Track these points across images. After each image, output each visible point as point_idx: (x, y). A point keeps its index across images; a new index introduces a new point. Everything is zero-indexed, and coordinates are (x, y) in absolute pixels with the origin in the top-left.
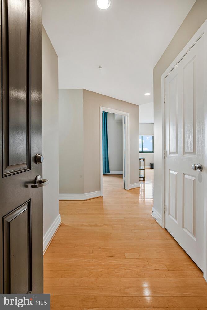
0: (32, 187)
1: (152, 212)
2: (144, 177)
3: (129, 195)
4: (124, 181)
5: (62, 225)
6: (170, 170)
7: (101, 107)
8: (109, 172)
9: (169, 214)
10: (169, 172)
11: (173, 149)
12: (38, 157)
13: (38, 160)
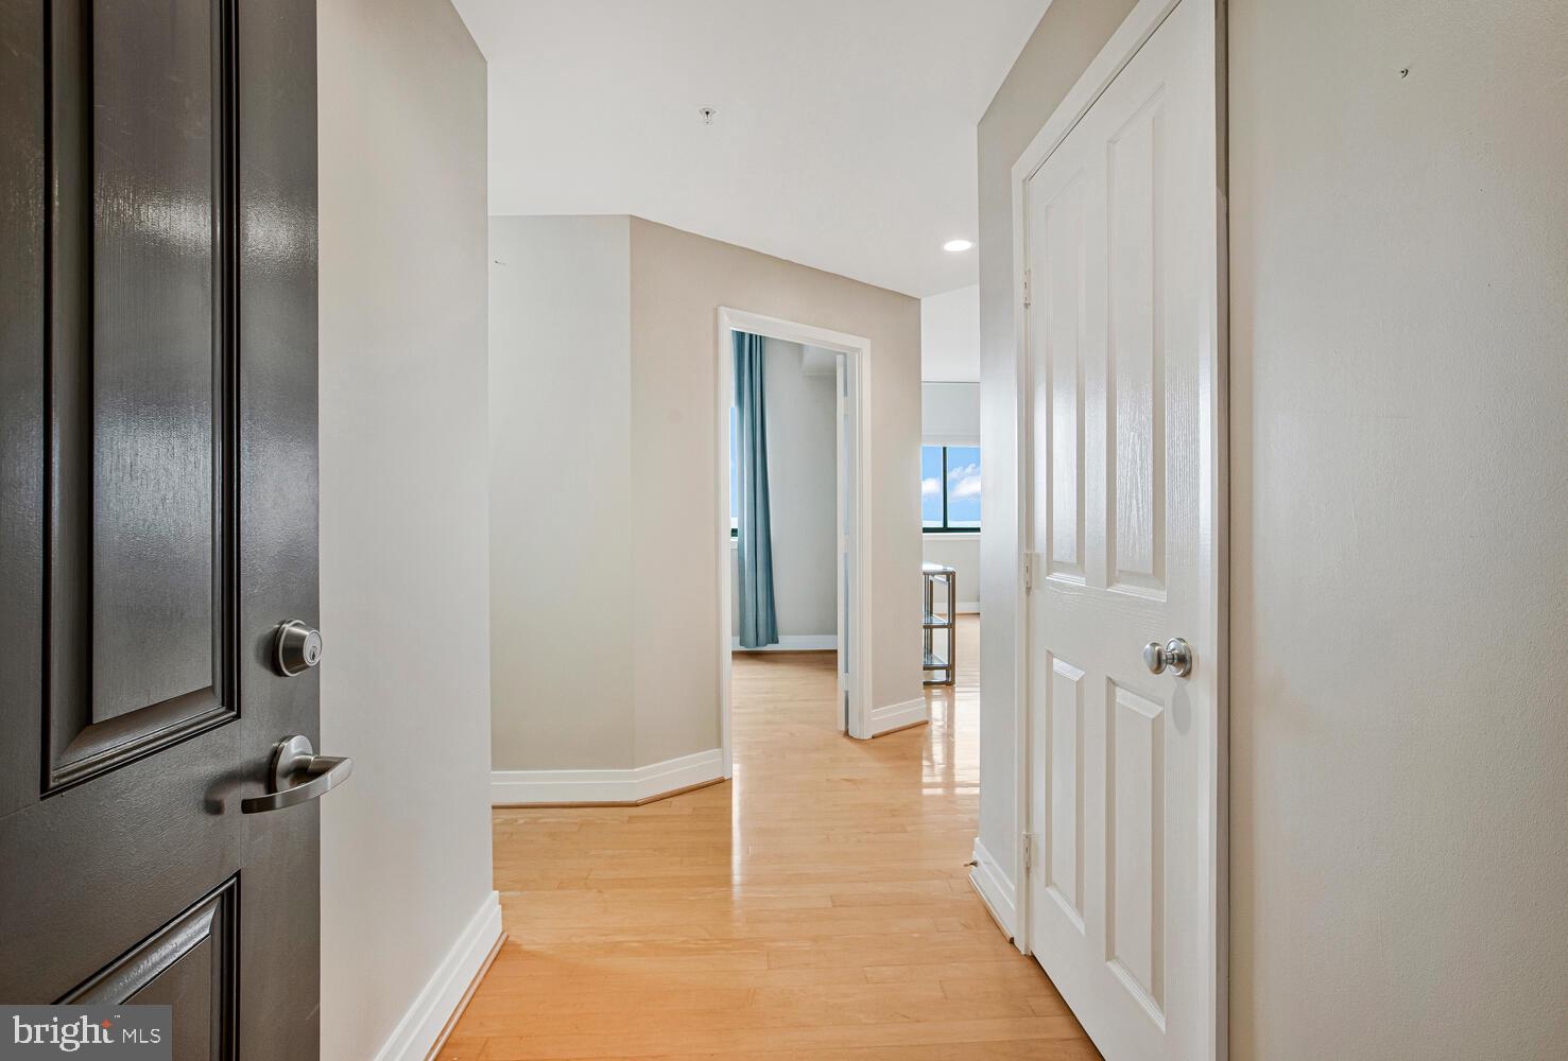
0: (248, 806)
1: (974, 864)
2: (950, 668)
3: (870, 766)
4: (847, 693)
5: (505, 951)
6: (1050, 655)
7: (723, 311)
8: (777, 642)
9: (1049, 882)
10: (1050, 665)
11: (1064, 548)
12: (290, 636)
13: (284, 656)
